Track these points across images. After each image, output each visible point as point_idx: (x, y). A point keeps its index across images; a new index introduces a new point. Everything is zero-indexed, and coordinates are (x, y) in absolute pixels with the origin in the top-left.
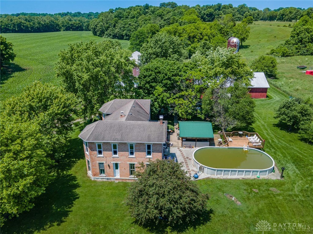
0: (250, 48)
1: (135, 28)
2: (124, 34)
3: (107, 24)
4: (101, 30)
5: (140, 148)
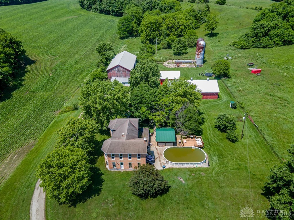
2: (110, 10)
4: (88, 4)
5: (134, 156)
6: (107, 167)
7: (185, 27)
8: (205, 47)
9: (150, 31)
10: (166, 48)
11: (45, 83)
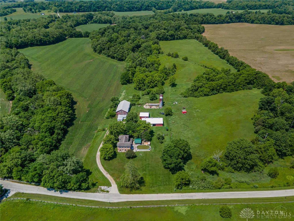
0: (177, 86)
1: (122, 54)
2: (115, 56)
3: (103, 46)
4: (99, 50)
5: (126, 147)
6: (118, 151)
7: (158, 81)
8: (163, 99)
9: (139, 83)
10: (147, 95)
11: (86, 117)
